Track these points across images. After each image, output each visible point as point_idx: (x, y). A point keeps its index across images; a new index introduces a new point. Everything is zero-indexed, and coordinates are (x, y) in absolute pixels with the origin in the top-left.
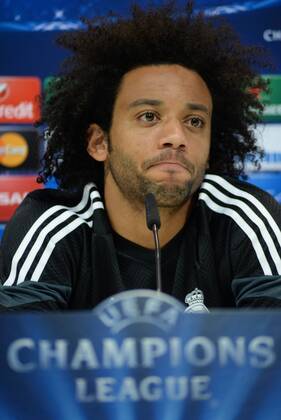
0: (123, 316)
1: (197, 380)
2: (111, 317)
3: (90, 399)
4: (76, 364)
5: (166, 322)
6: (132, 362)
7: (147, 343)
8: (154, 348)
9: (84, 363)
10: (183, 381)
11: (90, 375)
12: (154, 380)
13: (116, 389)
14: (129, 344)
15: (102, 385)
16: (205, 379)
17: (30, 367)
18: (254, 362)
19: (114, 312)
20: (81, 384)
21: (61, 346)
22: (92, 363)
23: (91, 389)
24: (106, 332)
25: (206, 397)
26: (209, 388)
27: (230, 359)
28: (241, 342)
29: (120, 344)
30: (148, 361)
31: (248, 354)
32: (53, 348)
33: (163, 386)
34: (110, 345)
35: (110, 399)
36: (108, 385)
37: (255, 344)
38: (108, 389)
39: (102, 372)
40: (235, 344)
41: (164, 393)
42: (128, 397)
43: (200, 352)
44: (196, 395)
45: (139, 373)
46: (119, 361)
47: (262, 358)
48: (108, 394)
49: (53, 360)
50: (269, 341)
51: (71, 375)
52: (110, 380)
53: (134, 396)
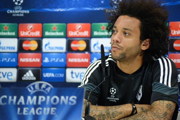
0: (35, 89)
1: (52, 109)
2: (31, 89)
3: (21, 114)
4: (18, 103)
5: (47, 91)
6: (35, 103)
7: (40, 97)
8: (42, 99)
9: (21, 103)
10: (48, 109)
11: (22, 107)
12: (41, 109)
13: (28, 111)
14: (35, 98)
16: (55, 109)
17: (5, 104)
18: (70, 103)
19: (32, 88)
20: (19, 109)
21: (15, 98)
22: (23, 103)
23: (22, 111)
24: (28, 94)
25: (55, 114)
26: (56, 111)
27: (63, 102)
28: (67, 97)
29: (32, 98)
31: (69, 101)
32: (13, 98)
33: (43, 111)
34: (29, 98)
35: (27, 114)
36: (26, 110)
37: (71, 98)
39: (26, 106)
40: (65, 98)
41: (42, 113)
42: (32, 113)
43: (55, 100)
44: (52, 113)
46: (31, 103)
47: (72, 102)
49: (12, 102)
50: (75, 97)
51: (17, 106)
52: (28, 109)
53: (34, 113)
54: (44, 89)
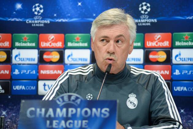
0: (64, 101)
1: (84, 122)
2: (60, 101)
3: (51, 127)
4: (47, 116)
5: (77, 103)
6: (65, 116)
7: (70, 110)
8: (72, 111)
9: (50, 116)
10: (80, 122)
11: (51, 119)
12: (71, 121)
13: (59, 124)
14: (64, 110)
15: (55, 122)
16: (87, 121)
17: (33, 116)
18: (102, 116)
19: (61, 100)
20: (48, 122)
21: (43, 110)
22: (52, 115)
23: (51, 124)
24: (58, 106)
25: (87, 127)
26: (88, 124)
27: (95, 114)
28: (99, 110)
29: (61, 110)
30: (70, 115)
31: (101, 113)
32: (41, 110)
33: (74, 123)
34: (58, 110)
35: (57, 127)
36: (56, 123)
37: (103, 111)
38: (56, 124)
39: (55, 118)
40: (97, 110)
41: (74, 126)
42: (62, 126)
43: (86, 112)
44: (83, 126)
45: (66, 119)
46: (61, 115)
47: (105, 115)
48: (56, 125)
49: (40, 114)
50: (108, 109)
51: (46, 119)
52: (57, 121)
53: (64, 126)
54: (73, 101)
